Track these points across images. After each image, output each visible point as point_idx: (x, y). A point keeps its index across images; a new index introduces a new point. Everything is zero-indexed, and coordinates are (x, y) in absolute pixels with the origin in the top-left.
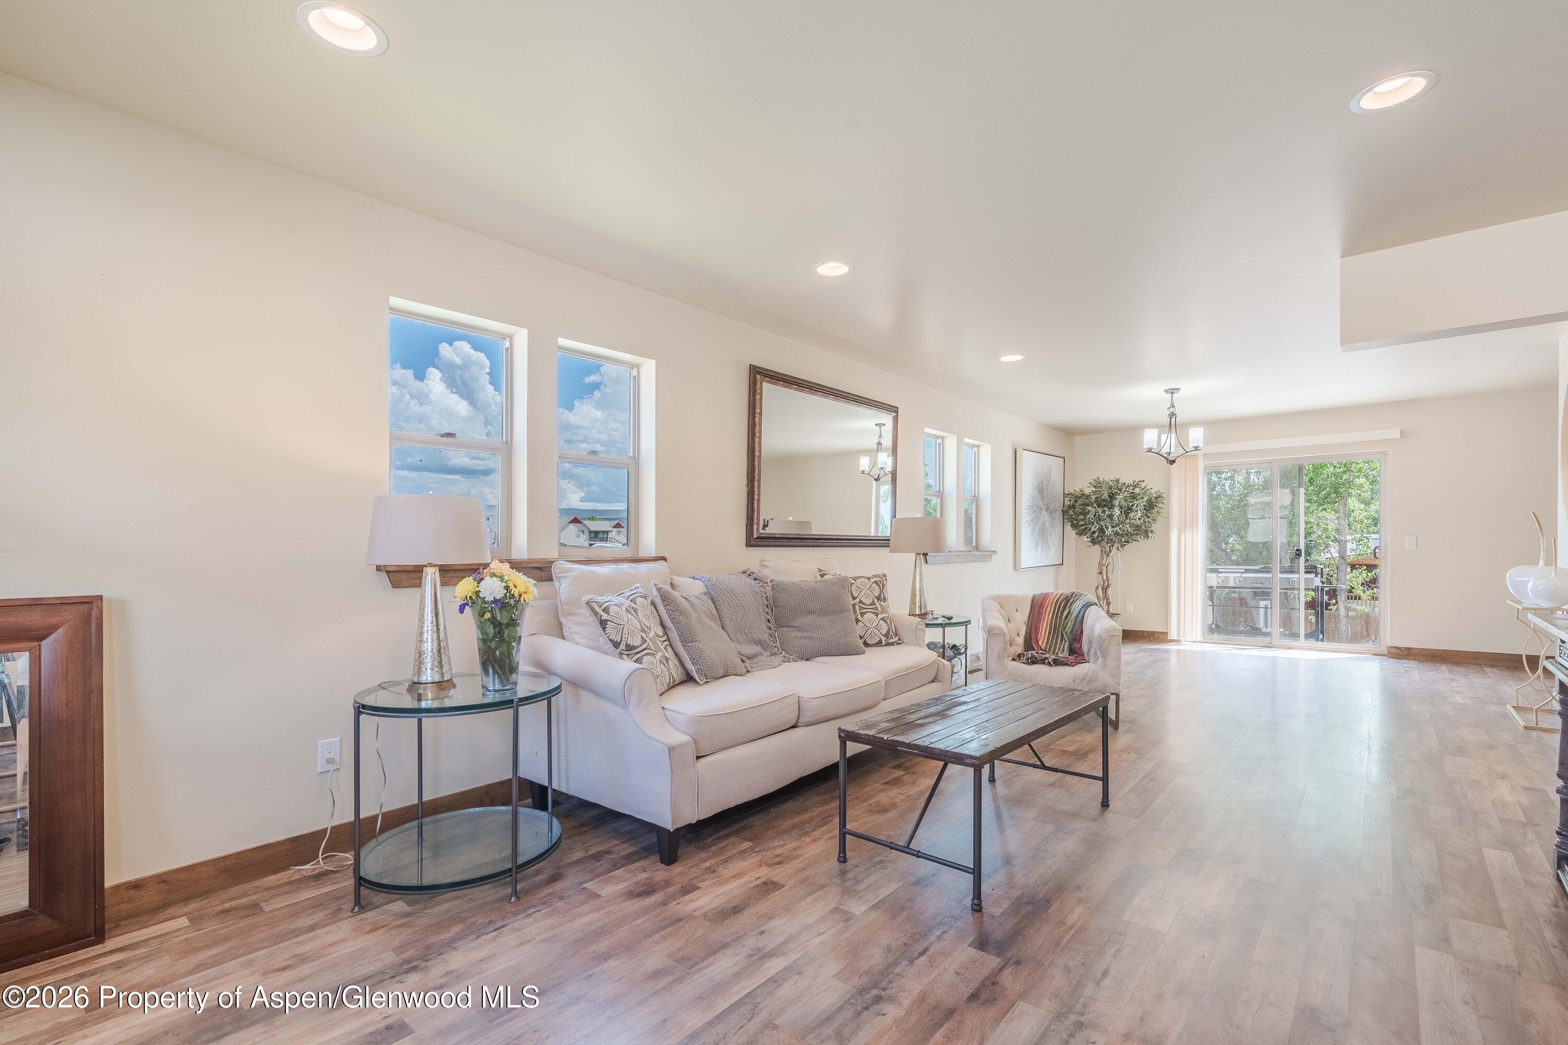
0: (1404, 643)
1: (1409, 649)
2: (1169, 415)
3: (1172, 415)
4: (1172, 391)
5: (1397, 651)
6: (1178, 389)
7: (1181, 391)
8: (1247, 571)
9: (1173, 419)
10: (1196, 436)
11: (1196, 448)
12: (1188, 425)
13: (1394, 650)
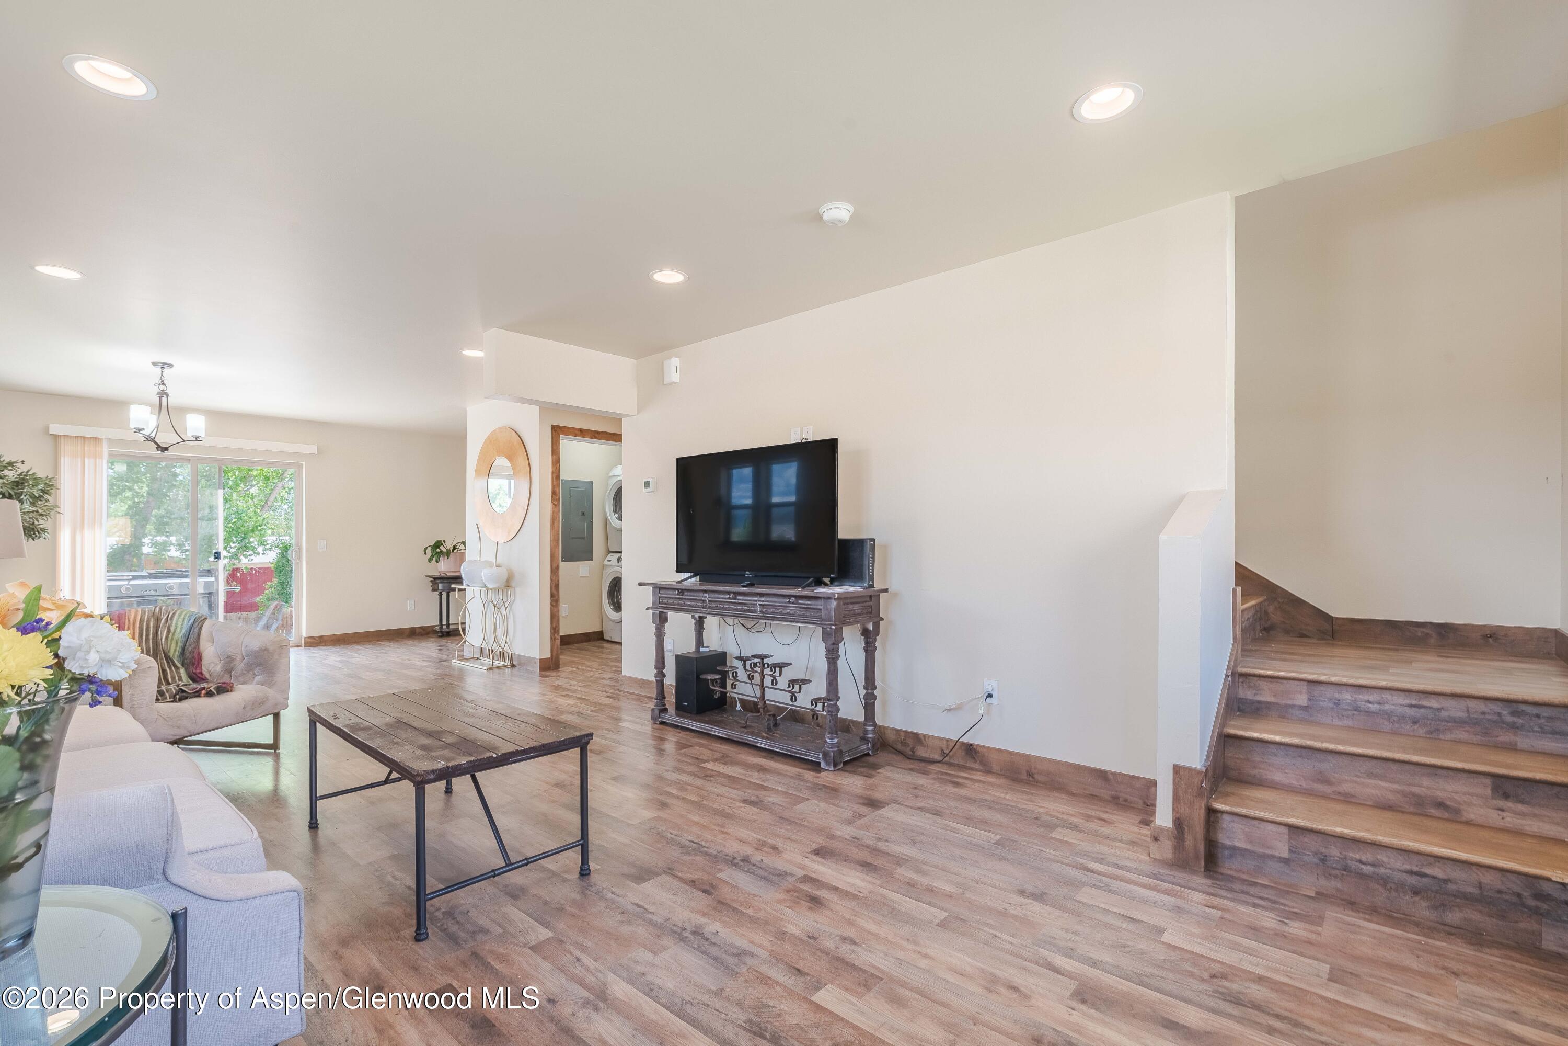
0: (316, 633)
1: (321, 637)
2: (158, 393)
3: (162, 394)
4: (164, 366)
5: (312, 640)
6: (171, 366)
7: (173, 369)
8: (135, 578)
9: (164, 399)
10: (195, 424)
11: (197, 438)
12: (184, 410)
13: (310, 640)
